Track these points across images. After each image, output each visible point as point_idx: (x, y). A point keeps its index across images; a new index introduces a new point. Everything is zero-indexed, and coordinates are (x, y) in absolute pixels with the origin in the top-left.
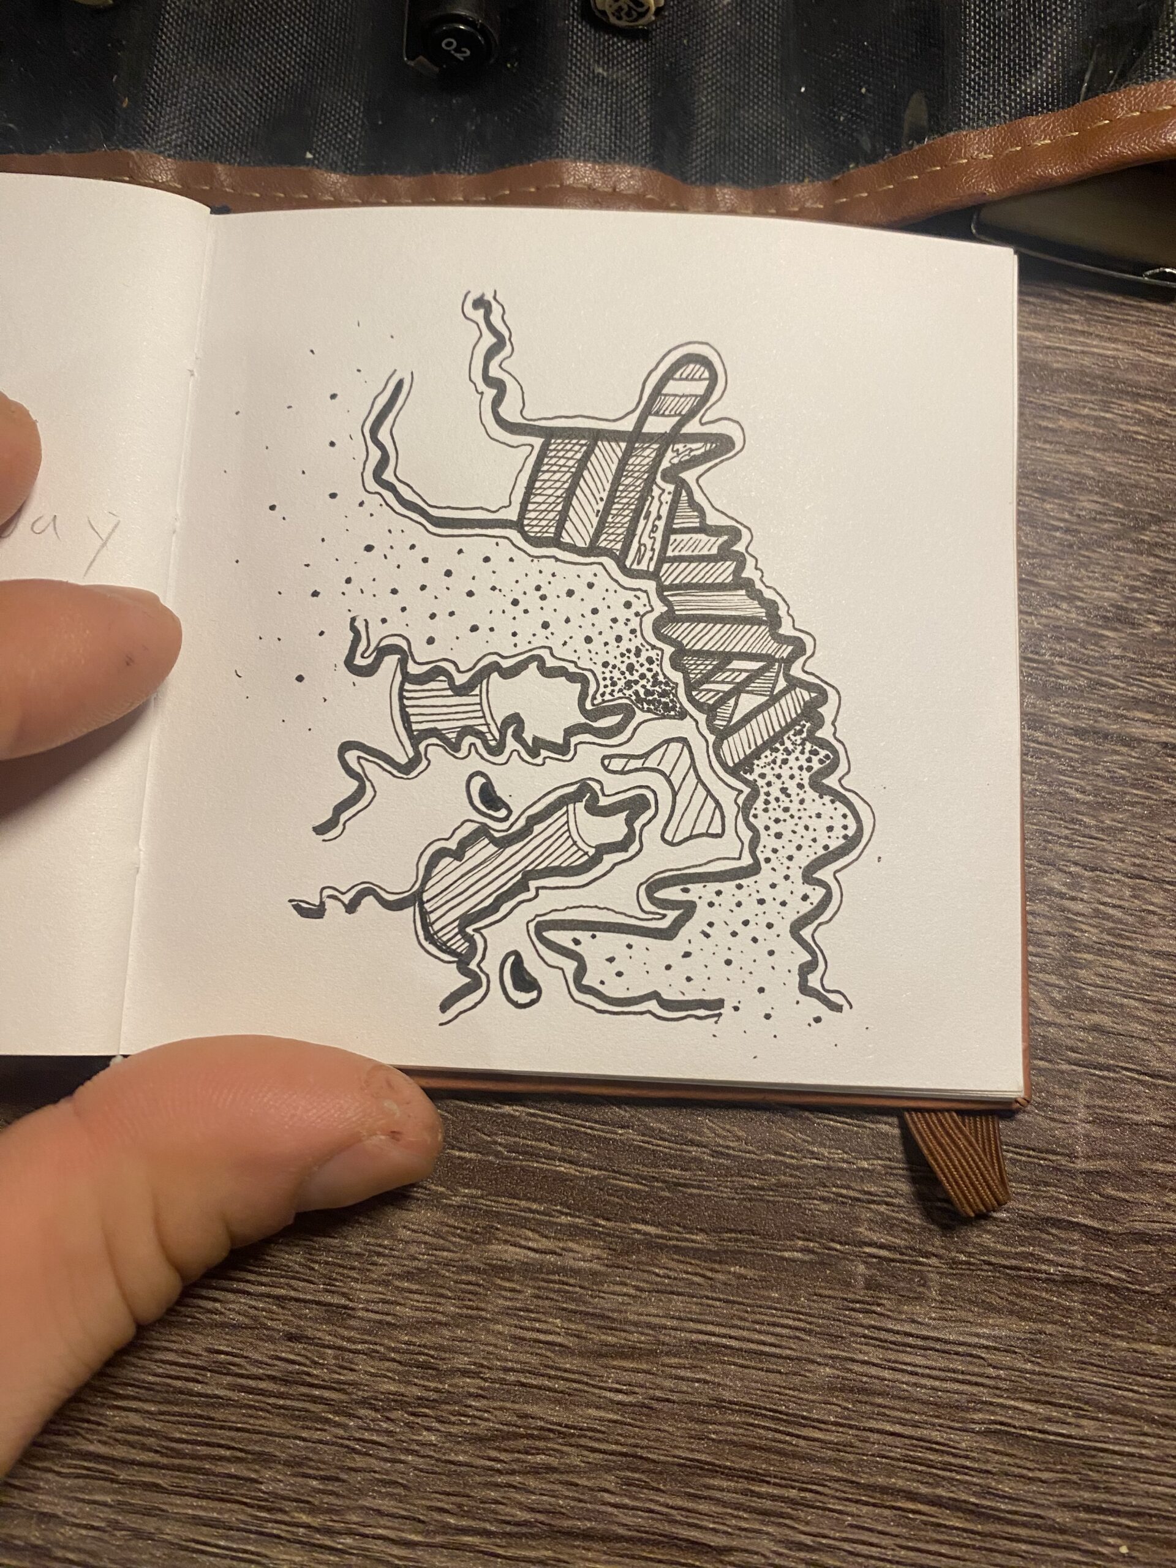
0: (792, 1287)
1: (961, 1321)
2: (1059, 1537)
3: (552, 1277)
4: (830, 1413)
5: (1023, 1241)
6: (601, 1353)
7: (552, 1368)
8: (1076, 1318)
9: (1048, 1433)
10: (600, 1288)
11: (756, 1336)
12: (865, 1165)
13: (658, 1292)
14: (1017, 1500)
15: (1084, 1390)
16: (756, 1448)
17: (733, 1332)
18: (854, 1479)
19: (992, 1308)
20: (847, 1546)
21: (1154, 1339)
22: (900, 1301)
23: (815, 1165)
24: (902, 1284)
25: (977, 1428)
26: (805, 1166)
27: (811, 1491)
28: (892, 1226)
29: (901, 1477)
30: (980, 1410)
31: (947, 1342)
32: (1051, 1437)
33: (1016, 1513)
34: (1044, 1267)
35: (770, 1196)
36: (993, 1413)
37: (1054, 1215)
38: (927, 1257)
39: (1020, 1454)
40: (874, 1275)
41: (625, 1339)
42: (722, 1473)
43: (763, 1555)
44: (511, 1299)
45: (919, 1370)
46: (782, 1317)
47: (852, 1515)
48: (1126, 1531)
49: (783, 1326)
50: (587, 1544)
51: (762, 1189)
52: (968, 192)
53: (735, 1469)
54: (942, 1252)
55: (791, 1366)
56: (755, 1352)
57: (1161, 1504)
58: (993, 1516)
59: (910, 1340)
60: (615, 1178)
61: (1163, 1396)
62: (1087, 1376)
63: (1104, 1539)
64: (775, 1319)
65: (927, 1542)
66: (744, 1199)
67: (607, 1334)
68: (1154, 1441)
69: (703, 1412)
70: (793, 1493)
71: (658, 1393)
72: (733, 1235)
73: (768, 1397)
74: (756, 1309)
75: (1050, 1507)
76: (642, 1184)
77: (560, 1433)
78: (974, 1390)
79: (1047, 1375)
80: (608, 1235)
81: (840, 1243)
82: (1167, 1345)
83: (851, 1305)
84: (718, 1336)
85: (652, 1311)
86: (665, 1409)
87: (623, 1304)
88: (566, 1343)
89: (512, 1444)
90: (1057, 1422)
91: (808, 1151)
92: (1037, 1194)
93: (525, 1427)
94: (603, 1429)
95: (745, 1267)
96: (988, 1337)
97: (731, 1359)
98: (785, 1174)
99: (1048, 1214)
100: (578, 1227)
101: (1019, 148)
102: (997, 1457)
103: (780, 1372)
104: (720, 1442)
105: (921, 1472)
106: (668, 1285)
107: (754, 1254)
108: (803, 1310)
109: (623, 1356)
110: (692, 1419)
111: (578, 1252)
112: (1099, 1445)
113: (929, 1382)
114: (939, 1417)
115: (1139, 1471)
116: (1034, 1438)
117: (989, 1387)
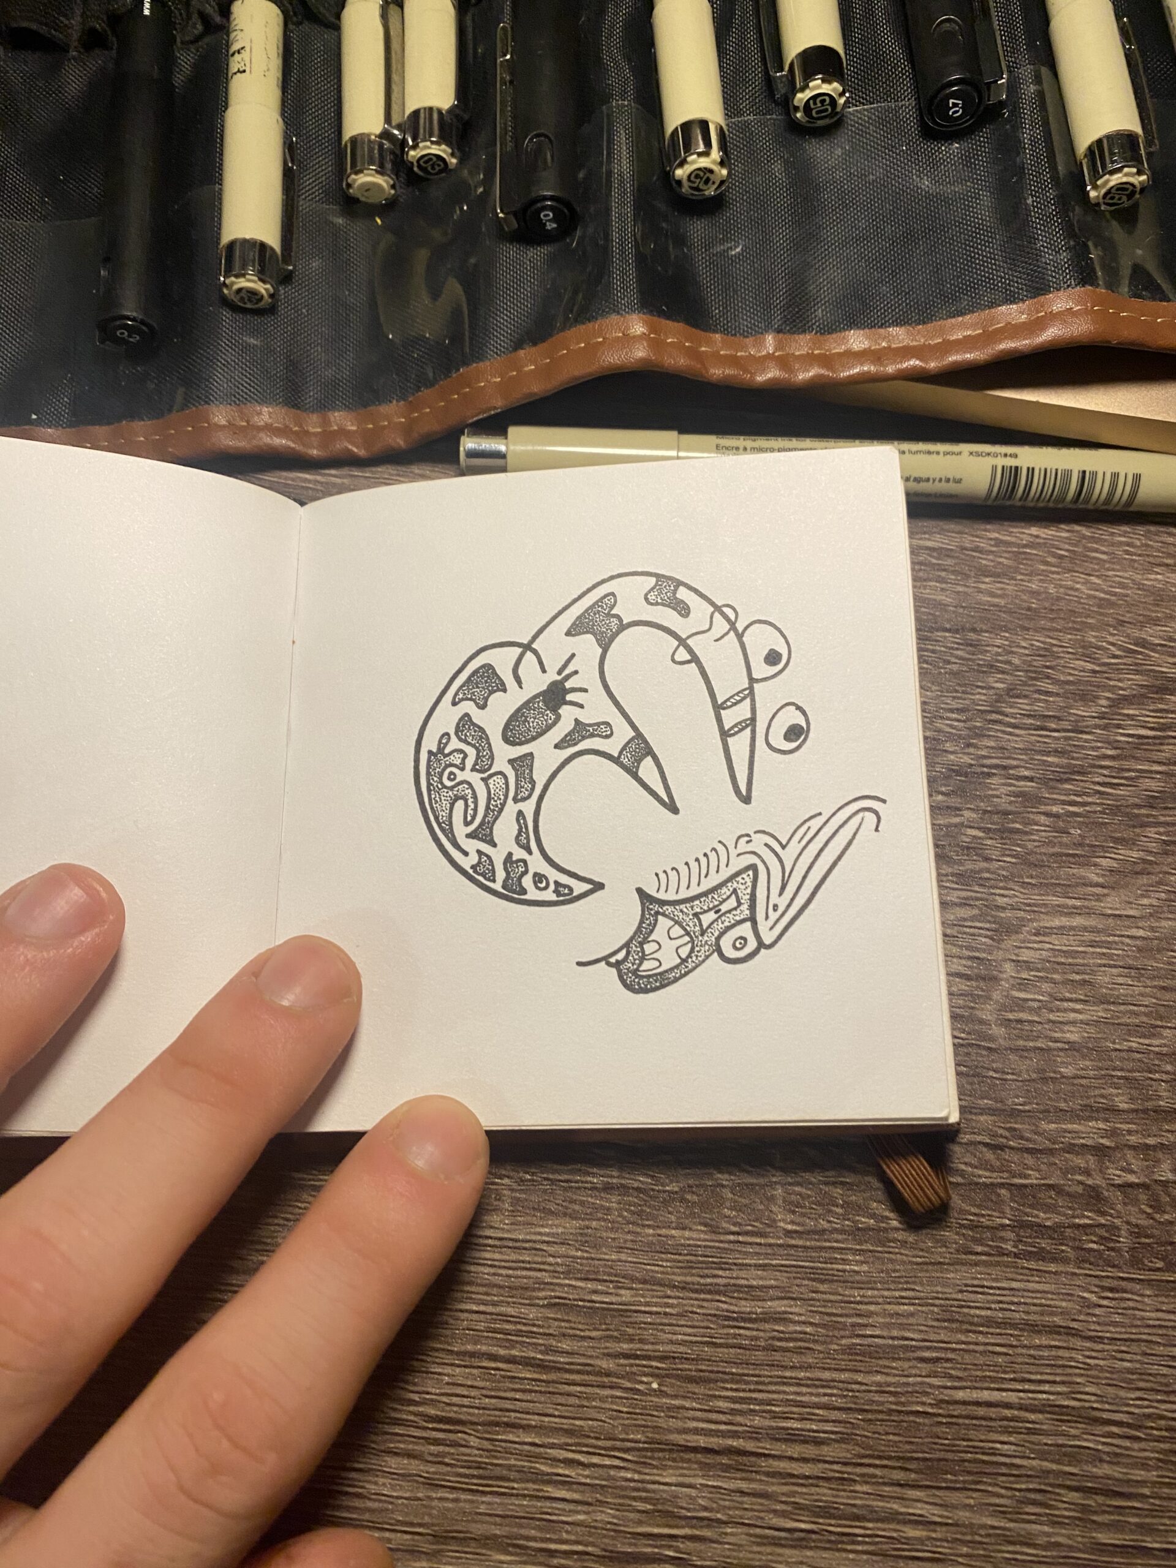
1: (528, 1224)
2: (606, 1380)
8: (614, 1215)
9: (595, 1302)
14: (572, 1354)
15: (619, 1267)
19: (551, 1213)
20: (445, 1399)
21: (674, 1225)
25: (541, 1302)
29: (485, 1344)
30: (543, 1290)
31: (516, 1241)
32: (597, 1305)
33: (572, 1363)
34: (589, 1179)
36: (553, 1290)
39: (573, 1319)
45: (496, 1263)
47: (448, 1375)
48: (656, 1371)
54: (512, 1174)
57: (682, 1349)
58: (555, 1368)
61: (681, 1268)
62: (623, 1257)
63: (639, 1378)
65: (505, 1391)
68: (675, 1301)
75: (597, 1357)
78: (539, 1274)
79: (593, 1259)
82: (684, 1229)
90: (602, 1293)
96: (548, 1235)
101: (515, 373)
102: (556, 1323)
105: (500, 1339)
112: (633, 1308)
113: (503, 1272)
114: (512, 1297)
115: (665, 1325)
116: (584, 1307)
117: (549, 1271)
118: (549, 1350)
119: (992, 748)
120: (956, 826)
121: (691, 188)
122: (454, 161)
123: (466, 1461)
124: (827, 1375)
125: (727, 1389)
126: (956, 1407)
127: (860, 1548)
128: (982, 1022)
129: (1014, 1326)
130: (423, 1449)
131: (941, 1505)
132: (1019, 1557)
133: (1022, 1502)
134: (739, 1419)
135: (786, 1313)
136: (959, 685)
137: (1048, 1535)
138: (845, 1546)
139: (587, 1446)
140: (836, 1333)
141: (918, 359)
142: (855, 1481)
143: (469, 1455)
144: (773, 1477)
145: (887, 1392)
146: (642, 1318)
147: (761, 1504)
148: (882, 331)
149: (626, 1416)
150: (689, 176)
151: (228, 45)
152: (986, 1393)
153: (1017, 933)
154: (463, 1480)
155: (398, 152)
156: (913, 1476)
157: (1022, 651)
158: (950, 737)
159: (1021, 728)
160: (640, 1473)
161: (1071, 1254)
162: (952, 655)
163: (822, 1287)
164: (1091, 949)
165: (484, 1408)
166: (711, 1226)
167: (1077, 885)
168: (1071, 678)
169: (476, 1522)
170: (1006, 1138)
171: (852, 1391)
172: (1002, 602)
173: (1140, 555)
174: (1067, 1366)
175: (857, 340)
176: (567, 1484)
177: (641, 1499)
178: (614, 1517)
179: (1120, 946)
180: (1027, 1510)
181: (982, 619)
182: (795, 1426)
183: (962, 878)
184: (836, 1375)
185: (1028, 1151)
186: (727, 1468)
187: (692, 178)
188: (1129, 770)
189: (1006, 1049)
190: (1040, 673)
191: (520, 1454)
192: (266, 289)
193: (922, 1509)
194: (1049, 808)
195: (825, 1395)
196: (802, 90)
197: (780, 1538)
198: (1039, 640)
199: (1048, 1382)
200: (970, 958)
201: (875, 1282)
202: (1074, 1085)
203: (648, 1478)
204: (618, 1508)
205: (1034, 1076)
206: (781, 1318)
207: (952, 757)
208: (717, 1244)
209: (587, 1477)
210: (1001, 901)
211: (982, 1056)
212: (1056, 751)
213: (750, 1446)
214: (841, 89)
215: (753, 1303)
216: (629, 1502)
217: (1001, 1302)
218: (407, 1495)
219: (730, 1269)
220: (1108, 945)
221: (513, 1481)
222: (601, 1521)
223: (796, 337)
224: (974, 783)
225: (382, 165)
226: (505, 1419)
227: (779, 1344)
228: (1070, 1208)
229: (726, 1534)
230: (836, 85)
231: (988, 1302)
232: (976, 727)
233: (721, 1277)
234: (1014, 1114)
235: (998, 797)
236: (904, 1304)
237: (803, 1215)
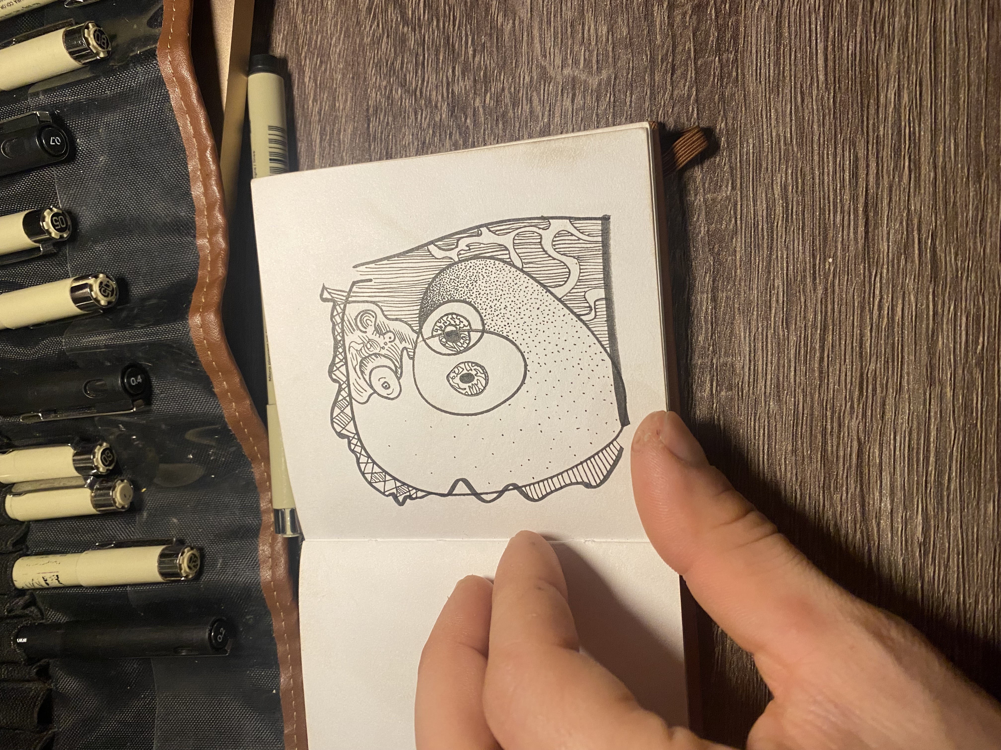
0: (737, 424)
1: (740, 345)
2: (829, 291)
4: (790, 401)
8: (730, 294)
9: (783, 301)
11: (761, 437)
14: (815, 312)
15: (761, 288)
16: (811, 432)
17: (761, 448)
18: (818, 387)
19: (732, 332)
20: (848, 387)
21: (734, 258)
22: (735, 374)
24: (727, 374)
25: (786, 334)
27: (826, 405)
29: (814, 366)
30: (778, 333)
31: (750, 351)
32: (785, 299)
33: (821, 312)
36: (778, 327)
38: (713, 365)
39: (795, 313)
40: (725, 387)
42: (825, 447)
43: (859, 423)
45: (765, 362)
46: (751, 427)
47: (834, 386)
48: (822, 260)
49: (755, 427)
50: (867, 505)
53: (822, 441)
55: (772, 421)
56: (768, 438)
57: (808, 246)
59: (752, 368)
61: (759, 251)
62: (755, 286)
63: (827, 270)
64: (752, 430)
65: (841, 350)
68: (779, 253)
69: (799, 458)
70: (829, 414)
71: (794, 479)
75: (816, 297)
78: (769, 336)
79: (758, 304)
81: (713, 404)
82: (735, 251)
83: (740, 396)
90: (778, 297)
96: (745, 333)
101: (229, 394)
102: (798, 323)
103: (776, 425)
104: (811, 449)
108: (746, 418)
110: (803, 463)
112: (785, 278)
113: (769, 357)
114: (784, 351)
115: (794, 257)
116: (787, 307)
117: (767, 330)
118: (814, 326)
119: (437, 93)
120: (484, 110)
121: (112, 295)
122: (105, 444)
123: (884, 371)
124: (816, 158)
125: (829, 217)
126: (829, 79)
127: (917, 129)
128: (600, 84)
129: (778, 49)
130: (879, 397)
131: (888, 83)
132: (915, 34)
133: (882, 35)
134: (846, 208)
135: (781, 185)
136: (401, 115)
137: (900, 17)
138: (917, 138)
139: (869, 298)
140: (791, 155)
141: (206, 152)
142: (877, 136)
143: (881, 369)
144: (879, 184)
145: (823, 121)
146: (791, 272)
147: (896, 190)
148: (191, 175)
149: (850, 276)
150: (105, 296)
151: (42, 589)
152: (819, 62)
153: (545, 68)
154: (896, 371)
155: (101, 479)
156: (872, 101)
157: (378, 80)
158: (432, 118)
159: (424, 77)
160: (883, 264)
161: (733, 19)
162: (383, 121)
163: (764, 165)
164: (552, 23)
165: (852, 363)
166: (733, 235)
167: (515, 35)
168: (393, 50)
169: (920, 361)
170: (667, 64)
171: (824, 141)
172: (350, 95)
173: (317, 16)
174: (800, 15)
175: (197, 190)
176: (893, 308)
177: (899, 263)
178: (911, 278)
179: (549, 7)
180: (887, 32)
181: (361, 105)
182: (848, 174)
183: (515, 103)
184: (816, 152)
185: (674, 51)
186: (876, 213)
187: (106, 294)
188: (445, 11)
189: (615, 69)
190: (391, 69)
191: (878, 337)
192: (188, 551)
193: (891, 94)
194: (470, 56)
195: (828, 158)
196: (50, 233)
197: (915, 177)
198: (372, 71)
199: (810, 25)
200: (562, 95)
201: (759, 134)
202: (633, 26)
203: (885, 259)
204: (905, 276)
205: (629, 50)
206: (785, 188)
207: (444, 116)
208: (743, 230)
209: (888, 296)
210: (527, 79)
211: (620, 82)
212: (436, 55)
213: (862, 200)
214: (48, 210)
215: (777, 206)
216: (901, 271)
217: (765, 58)
218: (907, 404)
219: (758, 222)
220: (549, 13)
221: (894, 341)
222: (913, 285)
223: (197, 226)
224: (458, 101)
225: (109, 488)
226: (858, 349)
227: (800, 188)
228: (706, 22)
229: (915, 209)
230: (45, 214)
231: (765, 66)
232: (425, 104)
233: (763, 225)
234: (653, 61)
235: (466, 86)
236: (770, 115)
237: (722, 181)
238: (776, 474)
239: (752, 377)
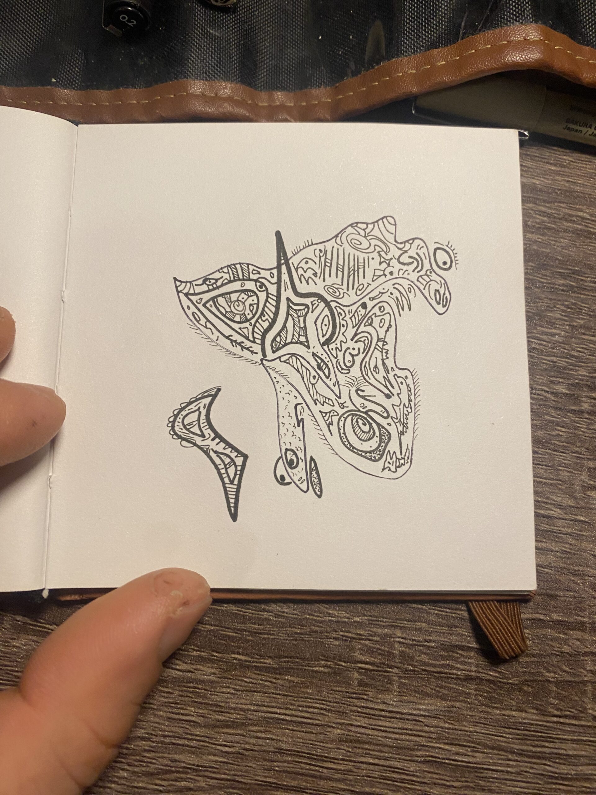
0: (318, 686)
1: (410, 702)
3: (189, 685)
4: (340, 754)
5: (443, 658)
6: (217, 725)
7: (189, 734)
8: (472, 699)
9: (457, 761)
10: (215, 690)
11: (300, 714)
12: (358, 619)
13: (246, 691)
15: (475, 737)
16: (300, 774)
17: (287, 712)
18: (353, 789)
19: (428, 695)
21: (514, 708)
22: (377, 692)
23: (330, 620)
24: (378, 683)
25: (419, 759)
26: (324, 621)
28: (374, 651)
29: (378, 788)
30: (420, 750)
31: (402, 713)
32: (459, 763)
34: (455, 672)
35: (306, 638)
36: (428, 751)
37: (460, 643)
38: (392, 668)
39: (442, 773)
40: (364, 679)
41: (229, 718)
42: (282, 788)
44: (167, 698)
45: (387, 729)
46: (313, 703)
49: (314, 708)
51: (302, 634)
52: (403, 91)
53: (288, 786)
54: (400, 665)
55: (318, 729)
56: (299, 722)
59: (383, 713)
60: (222, 631)
61: (519, 739)
62: (478, 729)
64: (310, 704)
66: (293, 640)
67: (219, 715)
68: (514, 763)
69: (271, 755)
71: (247, 746)
72: (287, 659)
73: (306, 747)
74: (299, 699)
76: (237, 633)
77: (194, 769)
78: (418, 739)
79: (456, 730)
80: (219, 661)
81: (345, 662)
82: (522, 711)
83: (351, 695)
84: (279, 714)
85: (243, 701)
86: (251, 755)
87: (227, 698)
88: (197, 720)
89: (168, 776)
90: (462, 755)
91: (327, 613)
92: (451, 632)
93: (175, 767)
94: (217, 766)
95: (293, 676)
96: (425, 710)
97: (286, 727)
98: (314, 626)
99: (457, 643)
100: (203, 657)
101: (429, 67)
102: (430, 775)
103: (313, 733)
104: (280, 771)
105: (389, 784)
106: (252, 687)
107: (298, 669)
108: (325, 699)
109: (227, 727)
110: (265, 760)
111: (203, 671)
112: (485, 766)
113: (393, 736)
114: (398, 754)
115: (506, 780)
116: (450, 764)
117: (425, 737)
146: (490, 774)
166: (540, 710)
208: (545, 724)
215: (568, 767)
219: (553, 742)
233: (547, 747)
238: (256, 726)
239: (372, 712)
